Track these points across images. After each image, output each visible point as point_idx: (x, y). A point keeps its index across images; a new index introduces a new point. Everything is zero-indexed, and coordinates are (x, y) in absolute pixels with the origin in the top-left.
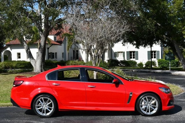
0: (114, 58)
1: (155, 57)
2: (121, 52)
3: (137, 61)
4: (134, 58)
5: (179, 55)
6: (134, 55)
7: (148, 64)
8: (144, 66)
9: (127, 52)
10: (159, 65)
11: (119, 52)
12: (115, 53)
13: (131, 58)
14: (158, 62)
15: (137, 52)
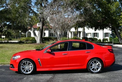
0: (86, 36)
1: (108, 36)
2: (90, 33)
3: (98, 38)
4: (96, 36)
5: (118, 35)
6: (96, 35)
7: (104, 40)
8: (102, 41)
9: (93, 33)
10: (110, 41)
11: (89, 33)
12: (86, 34)
13: (95, 36)
14: (110, 39)
15: (98, 33)
